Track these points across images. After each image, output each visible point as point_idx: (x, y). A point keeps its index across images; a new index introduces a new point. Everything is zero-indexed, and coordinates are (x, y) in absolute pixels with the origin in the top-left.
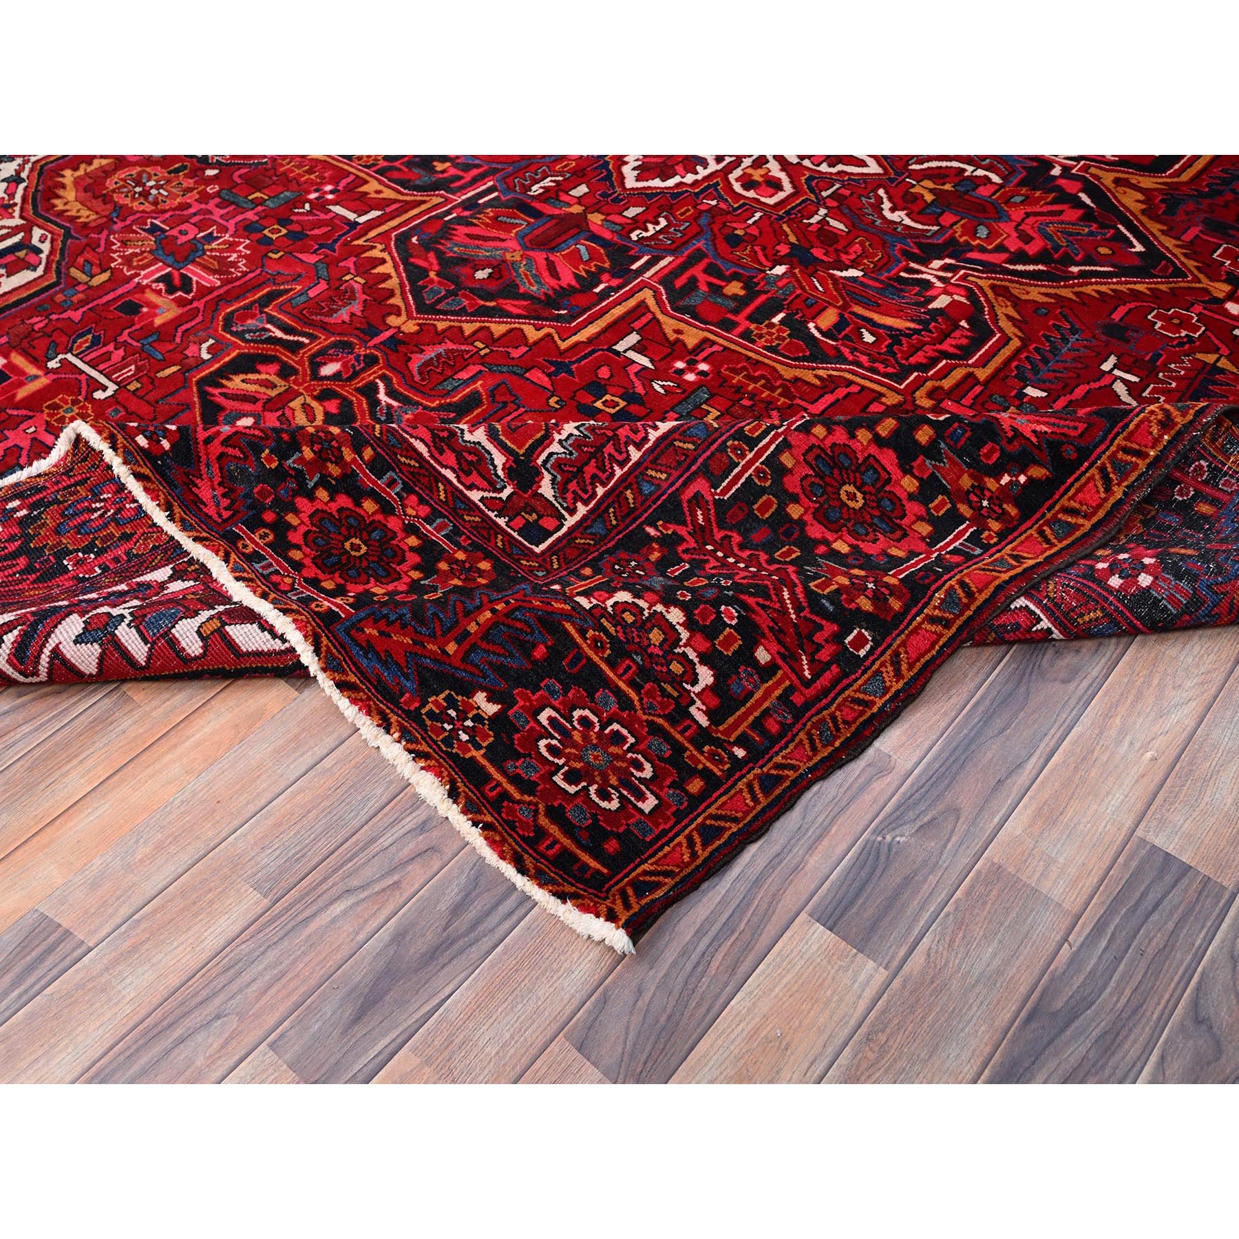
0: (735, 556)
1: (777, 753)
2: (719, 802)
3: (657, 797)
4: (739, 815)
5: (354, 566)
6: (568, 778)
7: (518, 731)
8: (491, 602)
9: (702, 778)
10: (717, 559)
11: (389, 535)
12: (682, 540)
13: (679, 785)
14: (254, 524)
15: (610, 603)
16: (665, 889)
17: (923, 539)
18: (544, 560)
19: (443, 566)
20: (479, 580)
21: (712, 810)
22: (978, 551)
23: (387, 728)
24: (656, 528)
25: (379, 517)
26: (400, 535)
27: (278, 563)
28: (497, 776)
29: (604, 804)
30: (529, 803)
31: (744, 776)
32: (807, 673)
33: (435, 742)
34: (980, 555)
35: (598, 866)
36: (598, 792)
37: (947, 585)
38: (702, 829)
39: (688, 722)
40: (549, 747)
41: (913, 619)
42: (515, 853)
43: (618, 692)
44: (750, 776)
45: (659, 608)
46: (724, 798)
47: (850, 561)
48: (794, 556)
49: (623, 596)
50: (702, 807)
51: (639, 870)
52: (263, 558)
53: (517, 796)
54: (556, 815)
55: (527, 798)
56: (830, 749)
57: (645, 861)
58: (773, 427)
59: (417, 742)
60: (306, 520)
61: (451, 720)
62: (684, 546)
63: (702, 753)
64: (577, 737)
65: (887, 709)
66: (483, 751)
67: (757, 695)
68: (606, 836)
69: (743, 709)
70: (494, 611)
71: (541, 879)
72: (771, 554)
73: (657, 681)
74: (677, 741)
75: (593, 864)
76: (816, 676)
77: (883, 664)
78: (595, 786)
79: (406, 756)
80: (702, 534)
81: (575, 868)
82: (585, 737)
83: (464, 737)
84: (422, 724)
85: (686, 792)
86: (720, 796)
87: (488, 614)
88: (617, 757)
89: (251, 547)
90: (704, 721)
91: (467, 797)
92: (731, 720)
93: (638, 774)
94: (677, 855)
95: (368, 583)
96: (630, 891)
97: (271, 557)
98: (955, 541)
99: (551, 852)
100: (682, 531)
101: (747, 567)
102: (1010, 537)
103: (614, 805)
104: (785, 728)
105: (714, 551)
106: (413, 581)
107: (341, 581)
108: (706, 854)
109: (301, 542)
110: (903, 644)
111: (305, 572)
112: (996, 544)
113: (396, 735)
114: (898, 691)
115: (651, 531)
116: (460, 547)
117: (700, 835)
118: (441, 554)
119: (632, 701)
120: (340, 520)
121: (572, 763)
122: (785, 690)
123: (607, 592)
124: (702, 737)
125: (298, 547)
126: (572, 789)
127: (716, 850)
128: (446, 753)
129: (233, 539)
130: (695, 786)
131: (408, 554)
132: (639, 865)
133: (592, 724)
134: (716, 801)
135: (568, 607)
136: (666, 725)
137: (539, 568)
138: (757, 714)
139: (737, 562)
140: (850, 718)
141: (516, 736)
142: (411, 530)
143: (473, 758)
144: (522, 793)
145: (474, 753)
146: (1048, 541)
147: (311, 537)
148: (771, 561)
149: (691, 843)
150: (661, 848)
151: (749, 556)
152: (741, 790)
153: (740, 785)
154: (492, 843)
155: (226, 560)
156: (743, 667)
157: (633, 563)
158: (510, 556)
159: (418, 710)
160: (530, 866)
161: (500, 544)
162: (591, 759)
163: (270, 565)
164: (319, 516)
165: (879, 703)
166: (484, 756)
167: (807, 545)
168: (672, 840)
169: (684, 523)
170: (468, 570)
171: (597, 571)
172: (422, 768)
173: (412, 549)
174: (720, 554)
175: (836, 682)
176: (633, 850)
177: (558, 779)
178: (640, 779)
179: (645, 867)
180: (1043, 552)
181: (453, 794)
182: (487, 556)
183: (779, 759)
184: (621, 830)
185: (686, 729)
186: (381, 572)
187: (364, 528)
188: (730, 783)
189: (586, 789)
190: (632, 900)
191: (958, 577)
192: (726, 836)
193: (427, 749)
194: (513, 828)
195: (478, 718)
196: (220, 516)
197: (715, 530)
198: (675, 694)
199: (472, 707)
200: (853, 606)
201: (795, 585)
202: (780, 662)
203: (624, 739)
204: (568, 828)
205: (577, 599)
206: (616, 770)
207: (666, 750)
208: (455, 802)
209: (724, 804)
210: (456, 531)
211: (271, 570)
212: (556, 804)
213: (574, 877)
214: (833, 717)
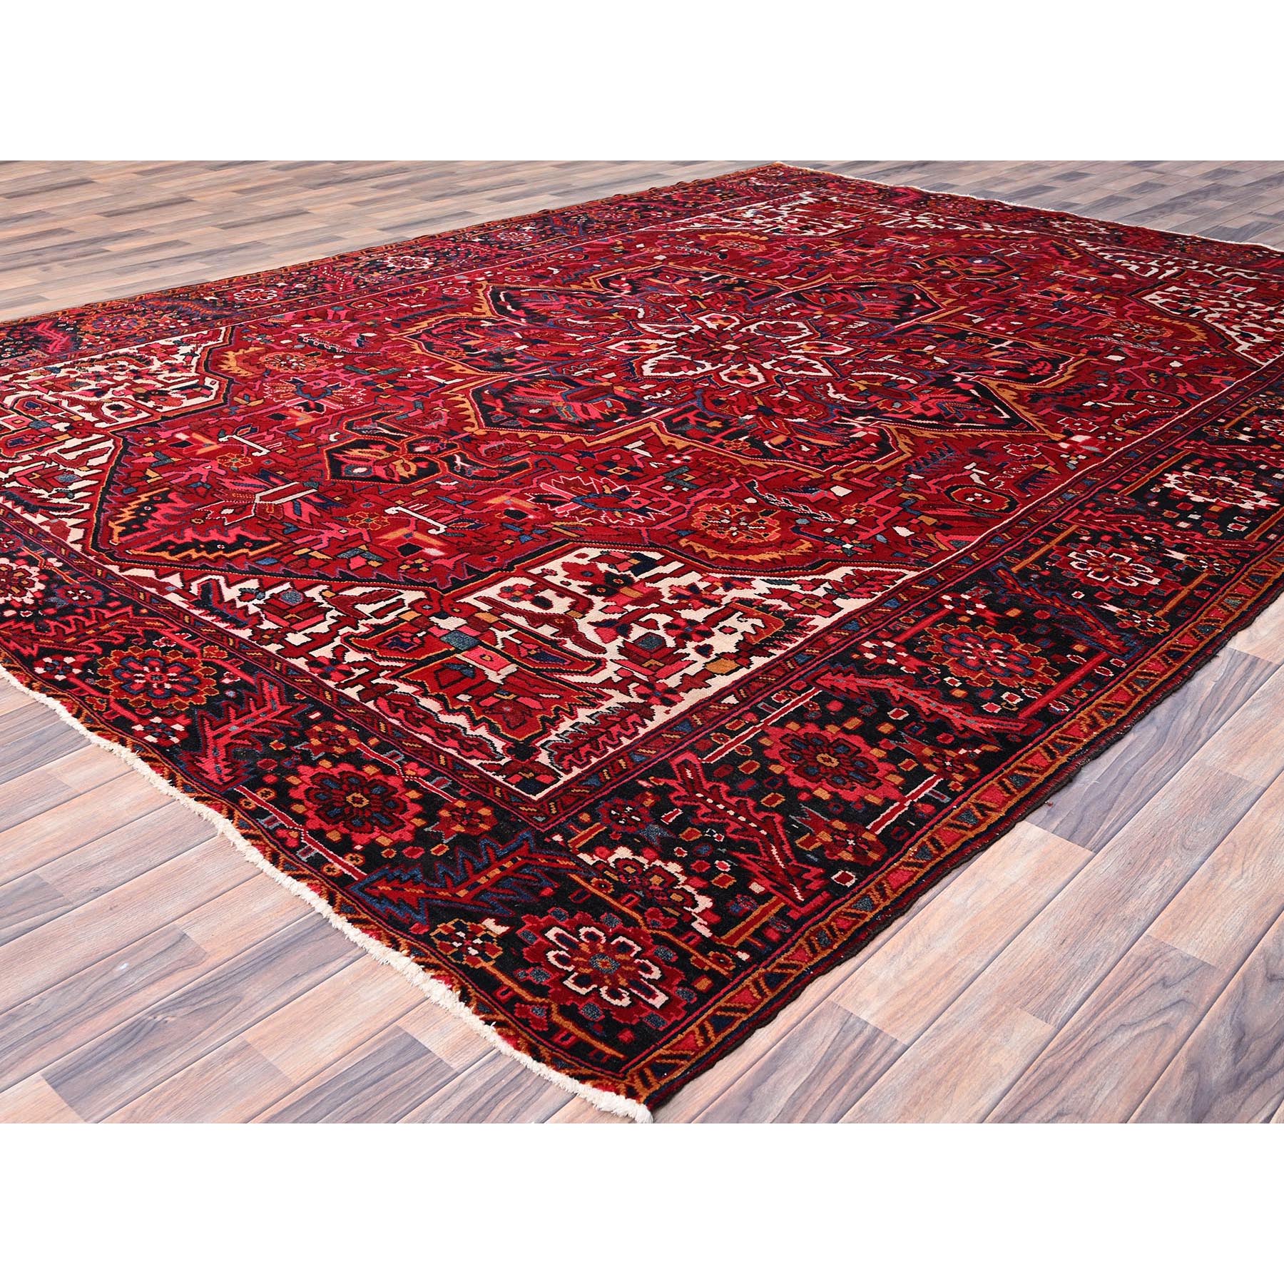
0: (724, 803)
1: (779, 956)
2: (728, 996)
3: (667, 994)
4: (748, 1006)
5: (357, 816)
6: (577, 982)
7: (526, 945)
8: (499, 859)
9: (710, 978)
10: (707, 805)
11: (389, 791)
12: (674, 789)
13: (688, 984)
14: (255, 785)
15: (611, 860)
16: (682, 1070)
17: (896, 787)
18: (542, 806)
19: (444, 813)
20: (481, 826)
21: (722, 1003)
22: (947, 799)
23: (396, 946)
24: (649, 781)
25: (381, 777)
26: (401, 790)
27: (283, 818)
28: (508, 982)
29: (616, 1002)
30: (542, 1004)
31: (749, 975)
32: (800, 897)
33: (445, 957)
34: (949, 804)
35: (614, 1053)
36: (609, 993)
37: (919, 842)
38: (712, 1018)
39: (691, 934)
40: (558, 957)
41: (892, 864)
42: (530, 1044)
43: (622, 915)
44: (756, 975)
45: (658, 863)
46: (732, 994)
47: (832, 809)
48: (779, 802)
49: (623, 853)
50: (711, 1001)
51: (655, 1055)
52: (266, 814)
53: (529, 998)
54: (570, 1013)
55: (539, 1000)
56: (829, 951)
57: (661, 1046)
58: (751, 724)
59: (426, 956)
60: (308, 780)
61: (460, 940)
62: (676, 794)
63: (707, 957)
64: (584, 948)
65: (879, 918)
66: (492, 963)
67: (755, 913)
68: (621, 1028)
69: (743, 924)
70: (502, 869)
71: (556, 1064)
72: (757, 800)
73: (659, 906)
74: (682, 949)
75: (609, 1051)
76: (808, 900)
77: (870, 890)
78: (606, 988)
79: (416, 968)
80: (692, 786)
81: (591, 1054)
82: (593, 949)
83: (473, 952)
84: (431, 943)
85: (695, 989)
86: (728, 992)
87: (497, 871)
88: (625, 963)
89: (253, 804)
90: (707, 933)
91: (478, 1000)
92: (733, 931)
93: (647, 976)
94: (690, 1041)
95: (372, 831)
96: (648, 1072)
97: (275, 812)
98: (925, 789)
99: (567, 1042)
100: (673, 783)
101: (736, 815)
102: (974, 787)
103: (626, 1002)
104: (784, 938)
105: (705, 798)
106: (417, 828)
107: (345, 831)
108: (720, 1039)
109: (303, 797)
110: (884, 878)
111: (310, 825)
112: (962, 792)
113: (406, 952)
114: (886, 908)
115: (644, 784)
116: (459, 797)
117: (711, 1024)
118: (442, 804)
119: (636, 920)
120: (341, 780)
121: (581, 969)
122: (781, 909)
123: (607, 847)
124: (705, 945)
125: (300, 802)
126: (583, 991)
127: (729, 1035)
128: (456, 964)
129: (235, 798)
130: (703, 984)
131: (409, 805)
132: (655, 1050)
133: (598, 938)
134: (724, 995)
135: (572, 864)
136: (670, 936)
137: (538, 813)
138: (757, 926)
139: (726, 809)
140: (845, 927)
141: (525, 950)
142: (411, 786)
143: (482, 969)
144: (535, 995)
145: (483, 964)
146: (1008, 790)
147: (312, 793)
148: (759, 808)
149: (703, 1030)
150: (675, 1036)
151: (738, 802)
152: (748, 987)
153: (747, 982)
154: (507, 1037)
155: (230, 816)
156: (738, 896)
157: (629, 809)
158: (509, 803)
159: (427, 934)
160: (547, 1055)
161: (498, 794)
162: (600, 965)
163: (275, 820)
164: (321, 778)
165: (870, 915)
166: (493, 966)
167: (791, 792)
168: (684, 1029)
169: (675, 778)
170: (469, 817)
171: (594, 818)
172: (433, 977)
173: (413, 801)
174: (710, 801)
175: (827, 903)
176: (646, 1038)
177: (569, 983)
178: (649, 980)
179: (661, 1051)
180: (1004, 803)
181: (465, 998)
182: (487, 804)
183: (781, 960)
184: (634, 1023)
185: (690, 939)
186: (384, 821)
187: (365, 785)
188: (736, 981)
189: (597, 991)
190: (652, 1079)
191: (929, 834)
192: (737, 1024)
193: (437, 962)
194: (527, 1025)
195: (486, 938)
196: (221, 780)
197: (704, 782)
198: (677, 914)
199: (481, 930)
200: (835, 858)
201: (782, 843)
202: (772, 891)
203: (631, 949)
204: (581, 1023)
205: (581, 856)
206: (624, 974)
207: (672, 956)
208: (467, 1005)
209: (733, 997)
210: (455, 785)
211: (276, 824)
212: (568, 1004)
213: (591, 1062)
214: (829, 927)
